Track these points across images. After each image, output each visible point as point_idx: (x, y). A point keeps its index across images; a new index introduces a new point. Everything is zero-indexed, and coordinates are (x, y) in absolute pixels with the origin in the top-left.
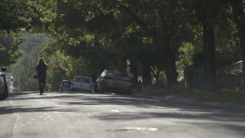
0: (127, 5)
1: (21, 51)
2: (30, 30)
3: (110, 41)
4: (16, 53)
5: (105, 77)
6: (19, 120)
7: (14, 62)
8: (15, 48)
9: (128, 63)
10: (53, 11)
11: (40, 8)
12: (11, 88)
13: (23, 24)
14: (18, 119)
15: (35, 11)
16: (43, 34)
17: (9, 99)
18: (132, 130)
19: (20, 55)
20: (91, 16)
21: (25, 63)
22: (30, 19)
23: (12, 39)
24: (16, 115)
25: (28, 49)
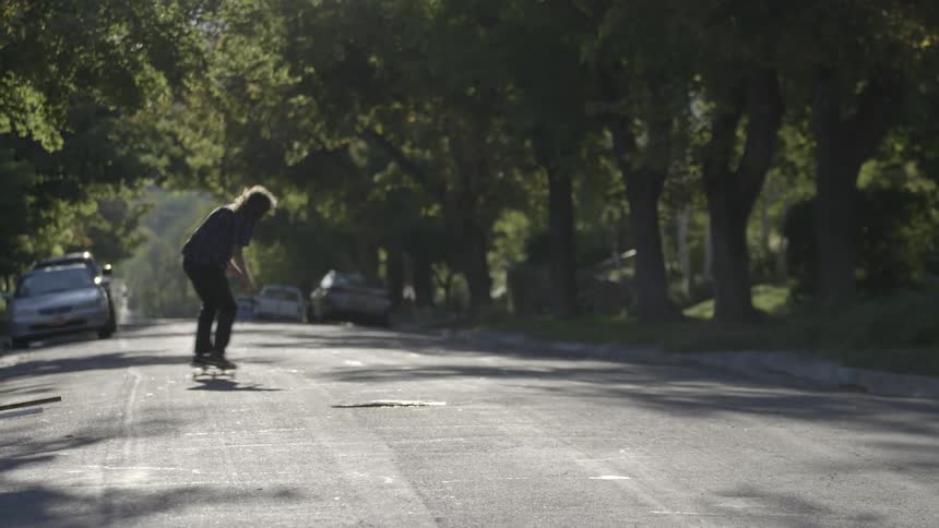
0: (379, 129)
1: (143, 230)
2: (165, 185)
3: (343, 208)
4: (134, 235)
5: (332, 289)
6: (141, 383)
7: (129, 256)
8: (132, 225)
9: (383, 256)
10: (215, 142)
11: (187, 137)
12: (123, 314)
13: (148, 172)
14: (137, 381)
15: (177, 143)
16: (195, 193)
17: (117, 338)
18: (392, 405)
19: (143, 239)
20: (299, 151)
21: (154, 257)
22: (164, 161)
23: (125, 205)
24: (132, 371)
25: (161, 226)
